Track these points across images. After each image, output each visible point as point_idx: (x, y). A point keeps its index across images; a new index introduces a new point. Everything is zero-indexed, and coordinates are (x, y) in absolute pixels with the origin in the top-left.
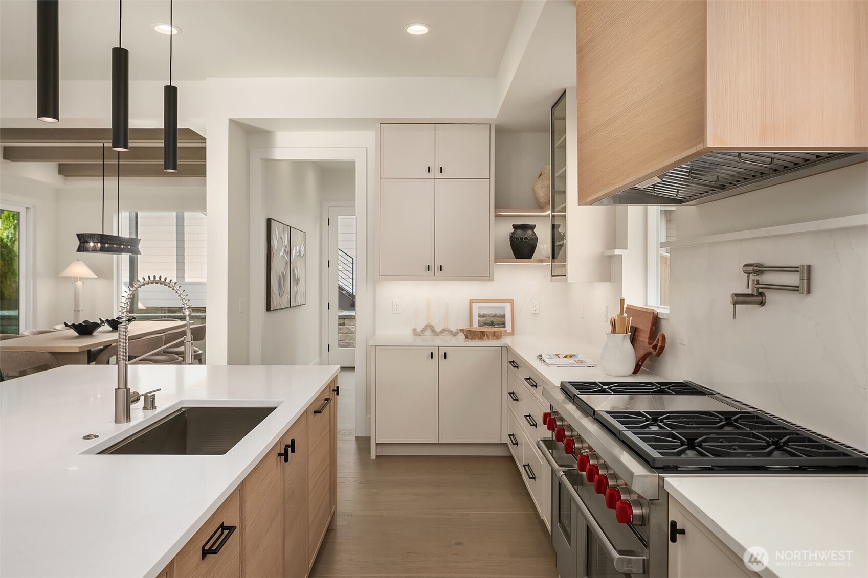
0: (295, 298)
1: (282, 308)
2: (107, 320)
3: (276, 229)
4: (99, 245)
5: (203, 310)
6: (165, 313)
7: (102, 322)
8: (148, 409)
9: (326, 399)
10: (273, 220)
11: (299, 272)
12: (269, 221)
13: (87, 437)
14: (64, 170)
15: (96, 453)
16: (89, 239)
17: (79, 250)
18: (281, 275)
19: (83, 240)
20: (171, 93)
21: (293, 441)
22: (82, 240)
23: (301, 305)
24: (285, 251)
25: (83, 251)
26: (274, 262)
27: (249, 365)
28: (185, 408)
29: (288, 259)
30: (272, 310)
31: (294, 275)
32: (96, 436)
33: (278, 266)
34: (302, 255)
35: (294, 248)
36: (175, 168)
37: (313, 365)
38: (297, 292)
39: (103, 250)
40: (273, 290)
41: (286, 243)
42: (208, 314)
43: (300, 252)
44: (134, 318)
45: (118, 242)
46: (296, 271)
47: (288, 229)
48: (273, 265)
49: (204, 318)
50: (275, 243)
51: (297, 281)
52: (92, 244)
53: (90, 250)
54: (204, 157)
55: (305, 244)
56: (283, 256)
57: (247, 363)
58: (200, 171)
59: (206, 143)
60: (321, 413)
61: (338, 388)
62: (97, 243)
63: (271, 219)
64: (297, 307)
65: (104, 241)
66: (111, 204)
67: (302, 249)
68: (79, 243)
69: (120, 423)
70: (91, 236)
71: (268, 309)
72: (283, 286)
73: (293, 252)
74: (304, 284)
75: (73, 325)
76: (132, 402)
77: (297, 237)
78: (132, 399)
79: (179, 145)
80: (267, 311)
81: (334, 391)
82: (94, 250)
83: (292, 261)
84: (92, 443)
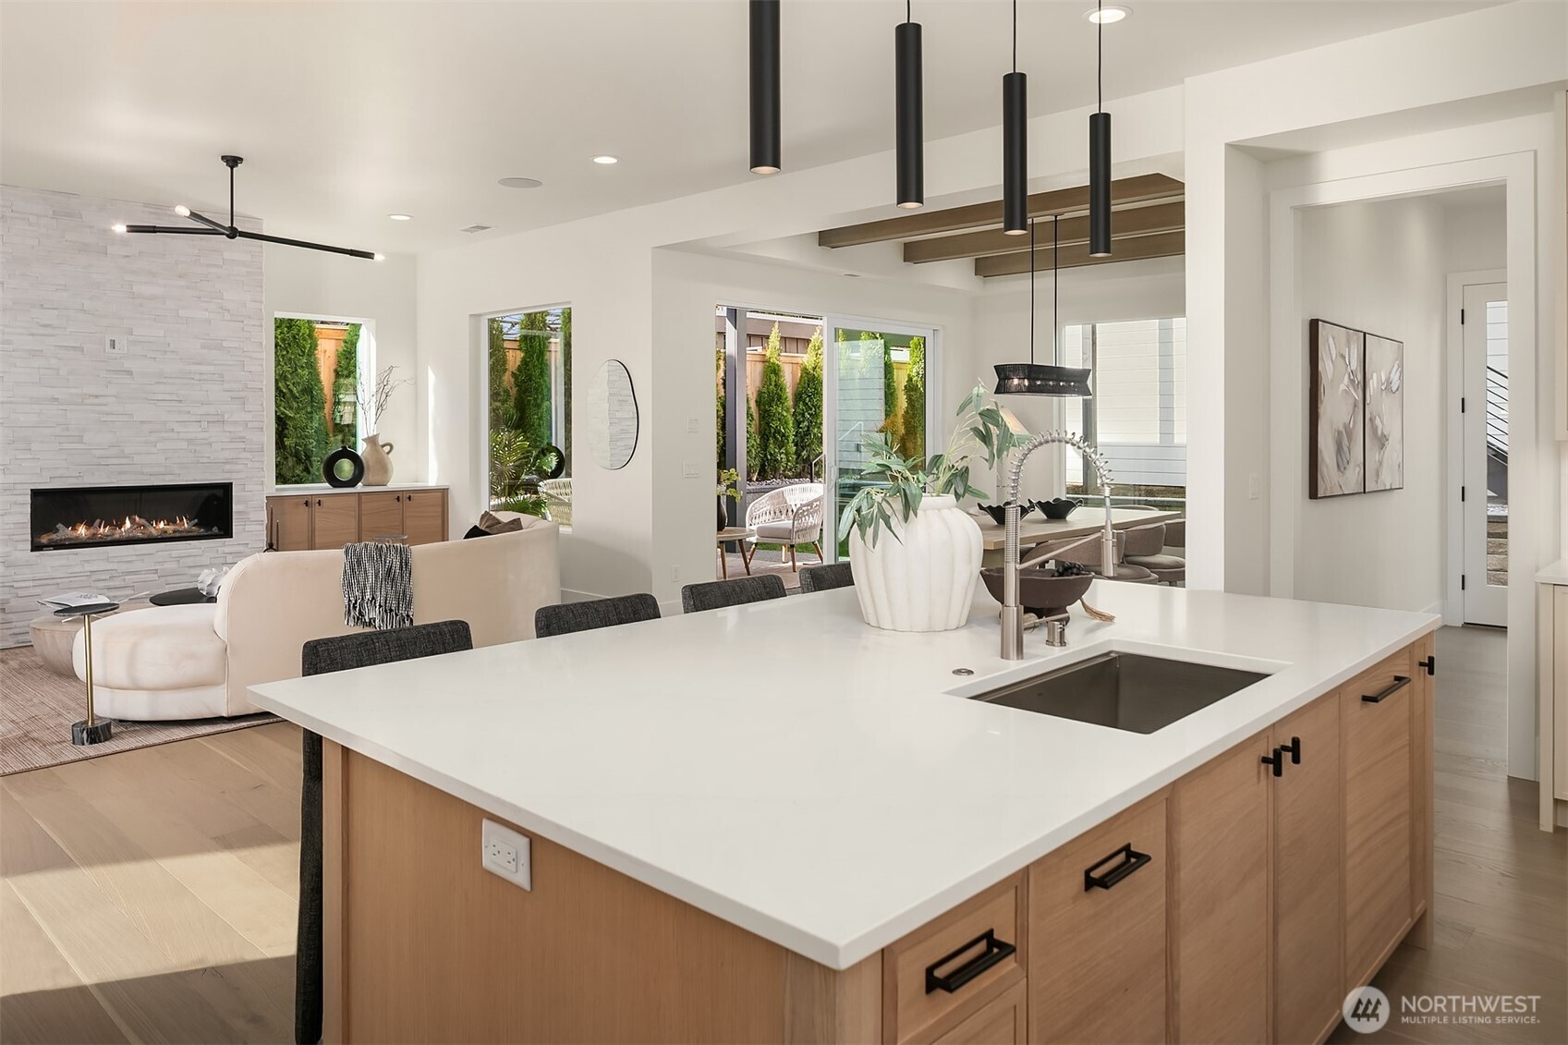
0: (1378, 475)
1: (1344, 495)
2: (1040, 502)
3: (1331, 340)
4: (1026, 383)
5: (1181, 491)
6: (1140, 496)
7: (1032, 506)
8: (1054, 645)
9: (1398, 679)
10: (1321, 321)
11: (1387, 421)
12: (1314, 325)
13: (958, 672)
14: (984, 269)
15: (970, 696)
16: (1011, 374)
17: (998, 391)
18: (1342, 429)
19: (1004, 372)
20: (1100, 127)
21: (1296, 742)
22: (1002, 376)
23: (1391, 489)
24: (1352, 381)
25: (1004, 393)
26: (1324, 403)
27: (1269, 596)
28: (1116, 652)
29: (1359, 397)
30: (1320, 498)
31: (1375, 429)
32: (970, 672)
33: (1336, 410)
34: (1394, 389)
35: (1375, 375)
36: (1107, 251)
37: (1425, 612)
38: (1381, 463)
39: (1032, 390)
40: (1322, 458)
41: (1355, 364)
42: (1188, 500)
43: (1389, 382)
44: (1081, 502)
45: (1055, 376)
46: (1378, 421)
47: (1359, 338)
48: (1321, 411)
49: (1182, 505)
50: (1326, 367)
51: (1382, 441)
52: (1016, 381)
53: (1013, 390)
54: (1181, 220)
55: (1401, 366)
56: (1346, 392)
57: (1267, 593)
58: (1175, 245)
59: (1184, 194)
60: (1377, 701)
61: (1431, 659)
62: (1024, 379)
63: (1317, 320)
64: (1380, 494)
65: (1033, 375)
66: (1044, 316)
67: (1395, 377)
68: (998, 380)
69: (1008, 658)
70: (1015, 369)
71: (1313, 494)
72: (1346, 449)
73: (1373, 384)
74: (1398, 447)
75: (990, 507)
76: (1025, 629)
77: (1381, 356)
78: (1026, 624)
79: (1113, 209)
80: (1311, 498)
81: (1422, 664)
82: (1019, 391)
83: (1368, 401)
84: (964, 680)
